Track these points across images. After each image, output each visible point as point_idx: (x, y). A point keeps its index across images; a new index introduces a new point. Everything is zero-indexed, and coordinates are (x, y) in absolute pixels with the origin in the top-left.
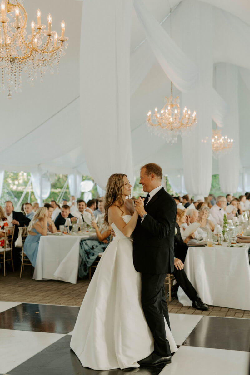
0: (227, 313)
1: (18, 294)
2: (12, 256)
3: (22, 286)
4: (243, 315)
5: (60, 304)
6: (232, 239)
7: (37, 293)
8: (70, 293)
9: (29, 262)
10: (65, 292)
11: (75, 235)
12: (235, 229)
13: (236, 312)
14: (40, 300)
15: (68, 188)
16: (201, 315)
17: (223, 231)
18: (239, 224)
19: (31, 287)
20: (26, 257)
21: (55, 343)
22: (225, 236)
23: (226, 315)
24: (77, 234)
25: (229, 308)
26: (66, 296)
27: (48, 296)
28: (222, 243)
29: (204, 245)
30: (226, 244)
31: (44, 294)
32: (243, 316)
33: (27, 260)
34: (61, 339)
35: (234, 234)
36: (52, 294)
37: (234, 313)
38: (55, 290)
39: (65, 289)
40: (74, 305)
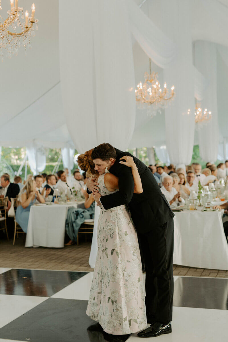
0: (202, 273)
1: (10, 260)
2: (6, 225)
3: (14, 253)
4: (217, 274)
5: (48, 269)
6: (206, 204)
7: (27, 259)
8: (57, 258)
9: (21, 230)
10: (53, 257)
11: (63, 204)
12: (210, 194)
13: (211, 272)
14: (29, 266)
15: (62, 162)
16: (178, 275)
17: (198, 197)
18: (214, 189)
19: (23, 253)
20: (18, 226)
21: (38, 306)
22: (200, 201)
23: (201, 275)
24: (65, 203)
25: (204, 269)
26: (54, 261)
27: (37, 262)
28: (197, 208)
29: (180, 210)
30: (202, 208)
31: (33, 259)
32: (216, 276)
33: (19, 228)
34: (44, 302)
35: (208, 199)
36: (41, 259)
37: (209, 273)
38: (44, 256)
39: (54, 254)
40: (60, 269)
